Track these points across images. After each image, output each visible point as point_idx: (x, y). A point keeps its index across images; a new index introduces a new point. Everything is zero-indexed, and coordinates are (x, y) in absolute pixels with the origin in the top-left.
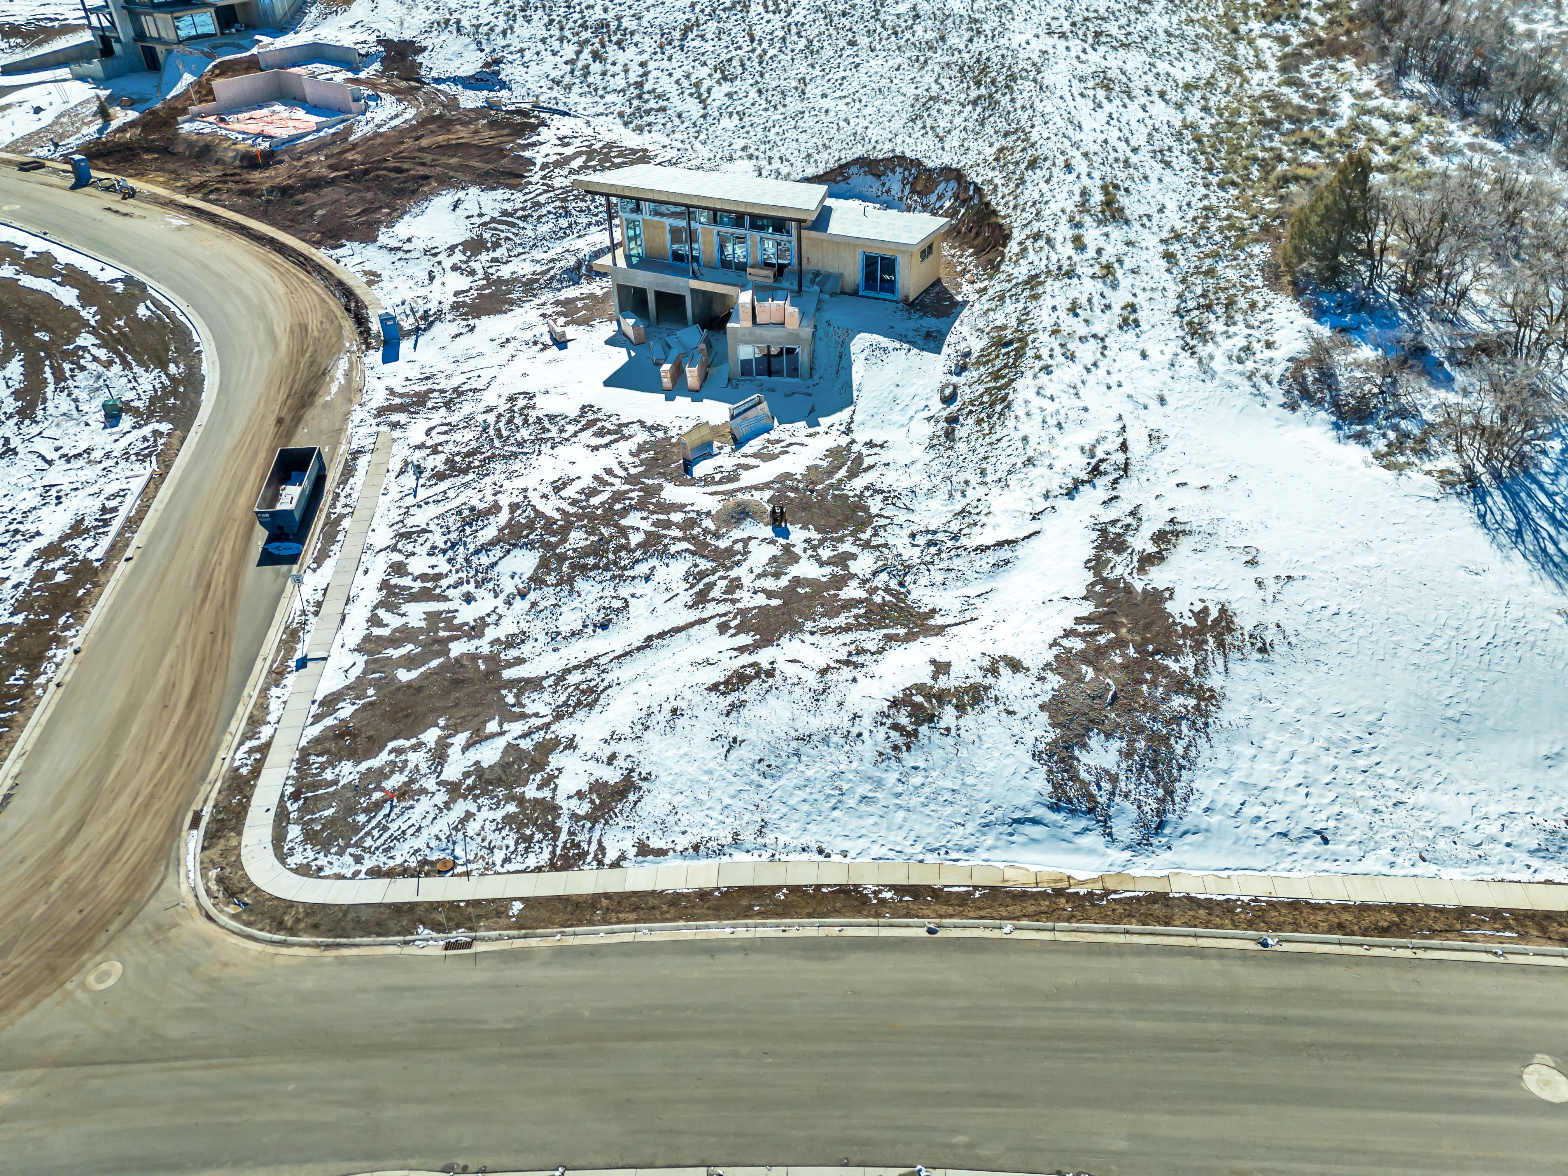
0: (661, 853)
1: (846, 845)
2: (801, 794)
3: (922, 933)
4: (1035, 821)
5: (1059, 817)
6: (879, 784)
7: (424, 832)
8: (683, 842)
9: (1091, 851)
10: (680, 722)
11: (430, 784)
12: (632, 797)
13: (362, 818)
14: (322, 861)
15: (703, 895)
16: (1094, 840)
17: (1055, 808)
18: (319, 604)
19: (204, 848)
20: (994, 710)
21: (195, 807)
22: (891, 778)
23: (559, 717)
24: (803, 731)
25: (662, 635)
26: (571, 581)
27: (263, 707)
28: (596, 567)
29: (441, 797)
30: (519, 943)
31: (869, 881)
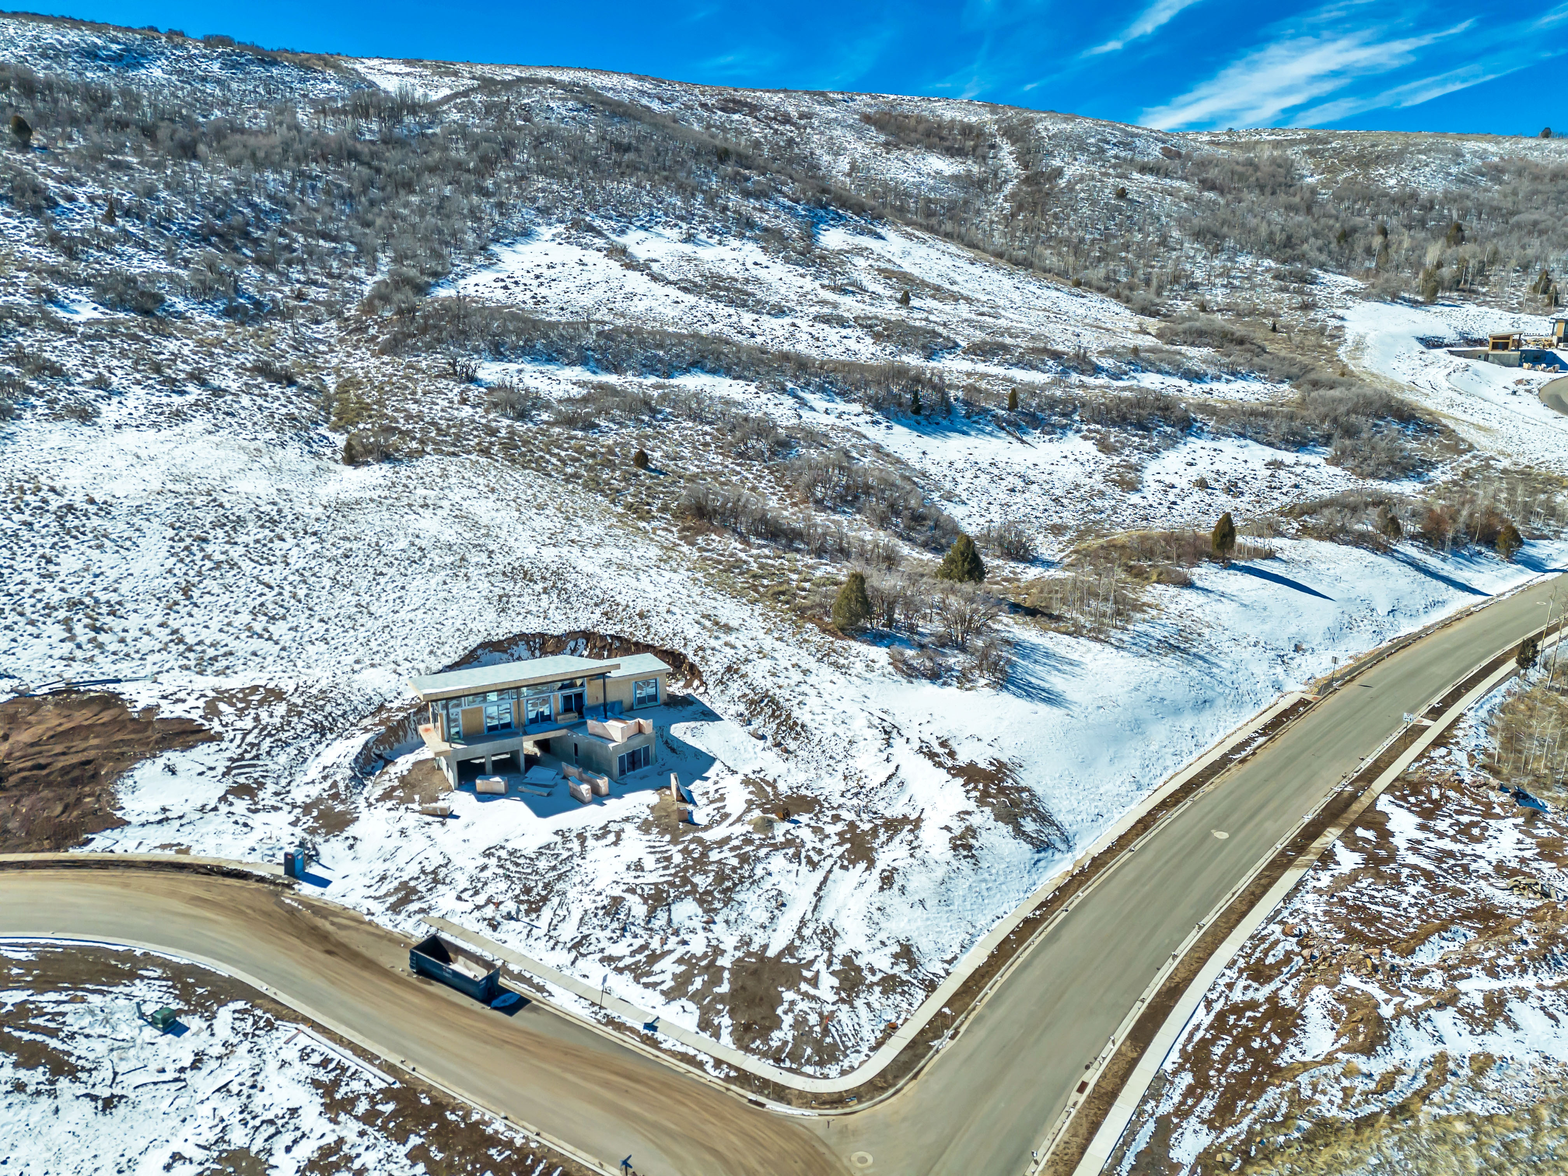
0: (955, 958)
1: (1002, 910)
2: (968, 904)
3: (1064, 914)
4: (1039, 860)
5: (1042, 855)
6: (985, 880)
7: (862, 1022)
8: (956, 949)
9: (1062, 860)
10: (888, 910)
11: (830, 1008)
12: (914, 949)
13: (829, 1040)
14: (846, 1064)
15: (992, 956)
16: (1058, 855)
17: (1038, 852)
18: (593, 1004)
19: (789, 1104)
20: (983, 832)
21: (745, 1101)
22: (986, 875)
23: (830, 949)
24: (940, 880)
25: (820, 889)
26: (731, 899)
27: (674, 1054)
28: (735, 885)
29: (845, 1008)
30: (971, 1017)
31: (1027, 912)
